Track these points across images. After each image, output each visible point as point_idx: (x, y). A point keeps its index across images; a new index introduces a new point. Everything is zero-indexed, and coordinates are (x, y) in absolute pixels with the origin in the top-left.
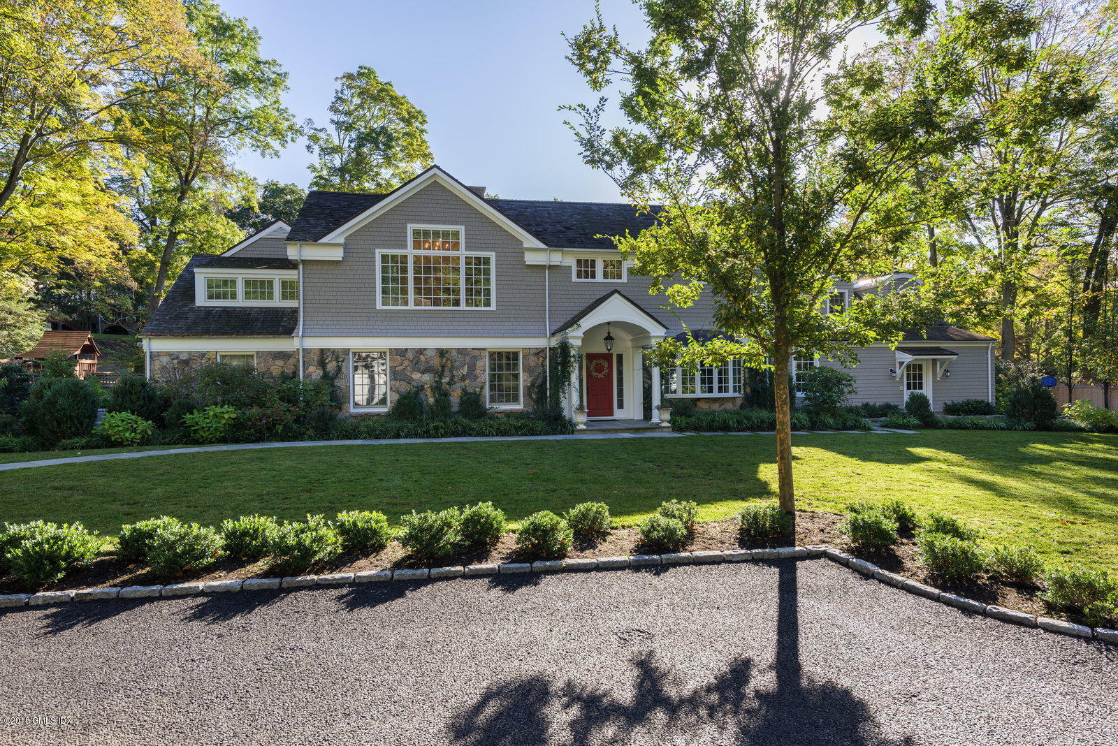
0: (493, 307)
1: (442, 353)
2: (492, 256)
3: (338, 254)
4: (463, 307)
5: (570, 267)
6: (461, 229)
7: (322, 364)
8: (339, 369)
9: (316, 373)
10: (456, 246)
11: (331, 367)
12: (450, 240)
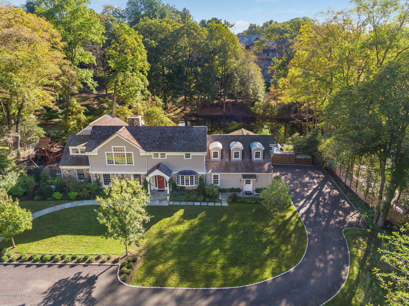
0: (134, 164)
1: (122, 175)
2: (132, 153)
3: (97, 154)
4: (126, 165)
5: (152, 155)
6: (125, 147)
7: (96, 177)
8: (100, 178)
9: (95, 179)
10: (124, 151)
11: (98, 177)
12: (122, 150)
